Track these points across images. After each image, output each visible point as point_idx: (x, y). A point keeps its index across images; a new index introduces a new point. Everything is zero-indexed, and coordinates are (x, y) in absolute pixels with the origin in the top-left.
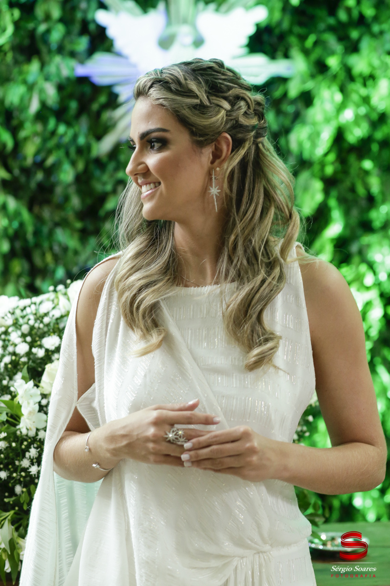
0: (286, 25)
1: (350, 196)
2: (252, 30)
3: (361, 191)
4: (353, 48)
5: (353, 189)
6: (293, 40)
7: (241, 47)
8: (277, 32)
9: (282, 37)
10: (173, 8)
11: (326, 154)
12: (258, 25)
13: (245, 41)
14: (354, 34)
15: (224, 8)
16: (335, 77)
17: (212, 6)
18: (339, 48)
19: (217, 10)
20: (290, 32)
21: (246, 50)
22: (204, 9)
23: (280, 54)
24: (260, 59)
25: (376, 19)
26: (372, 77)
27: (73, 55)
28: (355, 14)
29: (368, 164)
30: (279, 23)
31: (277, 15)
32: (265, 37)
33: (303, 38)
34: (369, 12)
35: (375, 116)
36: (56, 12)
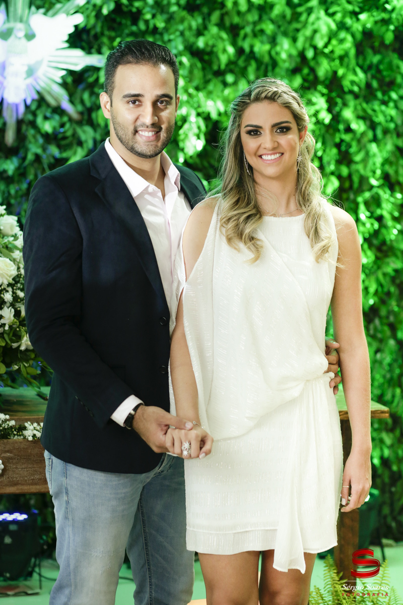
0: (98, 29)
2: (72, 30)
6: (105, 40)
7: (63, 42)
8: (92, 33)
9: (96, 37)
10: (11, 9)
12: (76, 27)
13: (66, 38)
15: (51, 12)
17: (42, 11)
19: (45, 14)
20: (102, 34)
21: (67, 45)
22: (36, 13)
23: (93, 50)
24: (78, 53)
25: (166, 29)
28: (151, 26)
30: (94, 26)
31: (92, 21)
32: (84, 37)
33: (112, 39)
34: (161, 25)
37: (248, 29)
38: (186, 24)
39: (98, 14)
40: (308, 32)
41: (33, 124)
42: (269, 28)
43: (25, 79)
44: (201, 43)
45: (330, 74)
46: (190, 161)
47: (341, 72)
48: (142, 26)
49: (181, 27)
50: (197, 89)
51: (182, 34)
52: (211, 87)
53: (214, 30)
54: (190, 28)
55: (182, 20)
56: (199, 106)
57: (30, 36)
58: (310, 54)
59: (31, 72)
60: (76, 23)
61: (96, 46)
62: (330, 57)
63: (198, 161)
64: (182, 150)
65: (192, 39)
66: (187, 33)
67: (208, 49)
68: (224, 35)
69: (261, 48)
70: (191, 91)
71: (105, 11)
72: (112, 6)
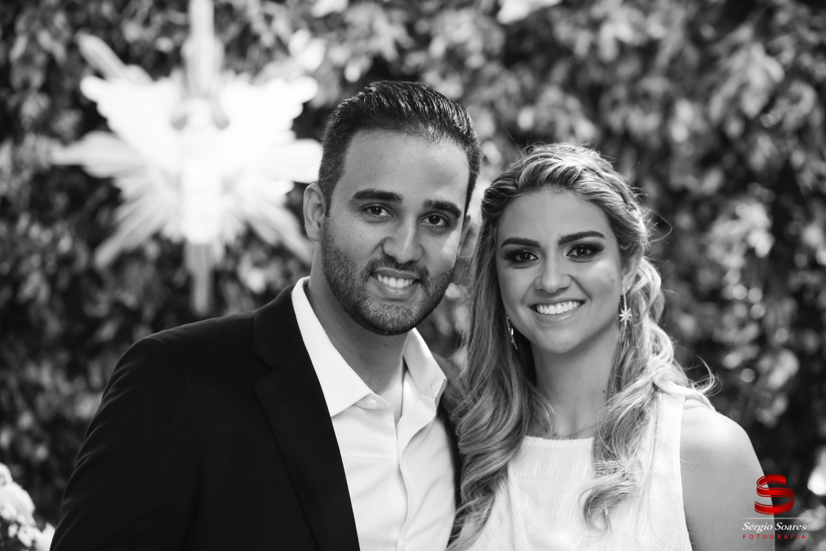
2: (297, 111)
10: (191, 76)
12: (306, 105)
13: (288, 123)
15: (260, 79)
17: (245, 77)
19: (252, 82)
21: (291, 135)
27: (54, 135)
31: (334, 92)
36: (37, 79)
37: (620, 92)
38: (498, 87)
39: (344, 83)
40: (729, 88)
41: (234, 276)
42: (656, 85)
44: (526, 119)
45: (778, 164)
47: (798, 158)
49: (488, 94)
51: (491, 106)
53: (552, 94)
54: (507, 95)
55: (492, 81)
57: (222, 124)
58: (734, 128)
59: (228, 186)
60: (306, 99)
62: (776, 131)
65: (509, 114)
66: (501, 104)
68: (573, 103)
69: (643, 122)
71: (353, 73)
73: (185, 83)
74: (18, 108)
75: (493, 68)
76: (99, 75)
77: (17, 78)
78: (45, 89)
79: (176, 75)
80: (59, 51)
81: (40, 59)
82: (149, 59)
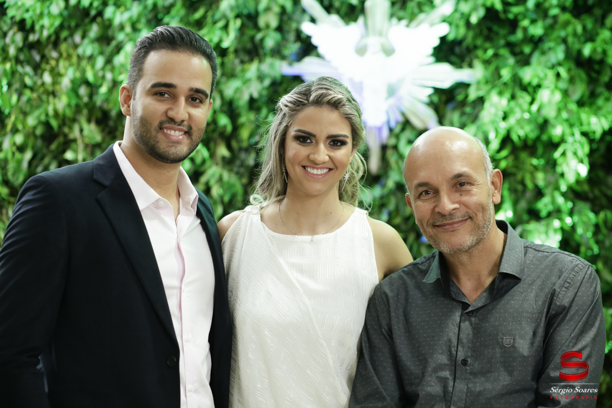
1: (520, 187)
2: (437, 42)
3: (530, 185)
4: (525, 61)
5: (523, 183)
7: (427, 56)
8: (465, 45)
10: (370, 22)
11: (499, 151)
12: (443, 39)
13: (431, 51)
14: (527, 49)
15: (414, 24)
16: (505, 84)
17: (404, 22)
18: (511, 61)
19: (408, 25)
20: (474, 45)
21: (432, 59)
22: (397, 25)
24: (445, 67)
25: (546, 36)
26: (539, 86)
27: (283, 58)
28: (529, 34)
29: (535, 161)
31: (462, 31)
33: (484, 50)
35: (540, 120)
36: (274, 22)
38: (570, 29)
39: (468, 24)
41: (395, 147)
43: (387, 99)
44: (587, 50)
46: (578, 188)
48: (519, 35)
49: (563, 34)
50: (581, 103)
51: (564, 41)
52: (600, 102)
53: (606, 34)
54: (575, 34)
55: (566, 24)
56: (581, 124)
57: (388, 51)
59: (392, 91)
60: (443, 34)
61: (467, 59)
63: (586, 188)
64: (562, 175)
65: (577, 46)
66: (570, 40)
67: (598, 57)
70: (573, 107)
71: (474, 20)
72: (481, 12)
73: (366, 25)
74: (262, 40)
75: (566, 16)
76: (313, 20)
77: (262, 22)
78: (279, 29)
79: (361, 20)
80: (289, 6)
81: (276, 9)
82: (344, 10)
